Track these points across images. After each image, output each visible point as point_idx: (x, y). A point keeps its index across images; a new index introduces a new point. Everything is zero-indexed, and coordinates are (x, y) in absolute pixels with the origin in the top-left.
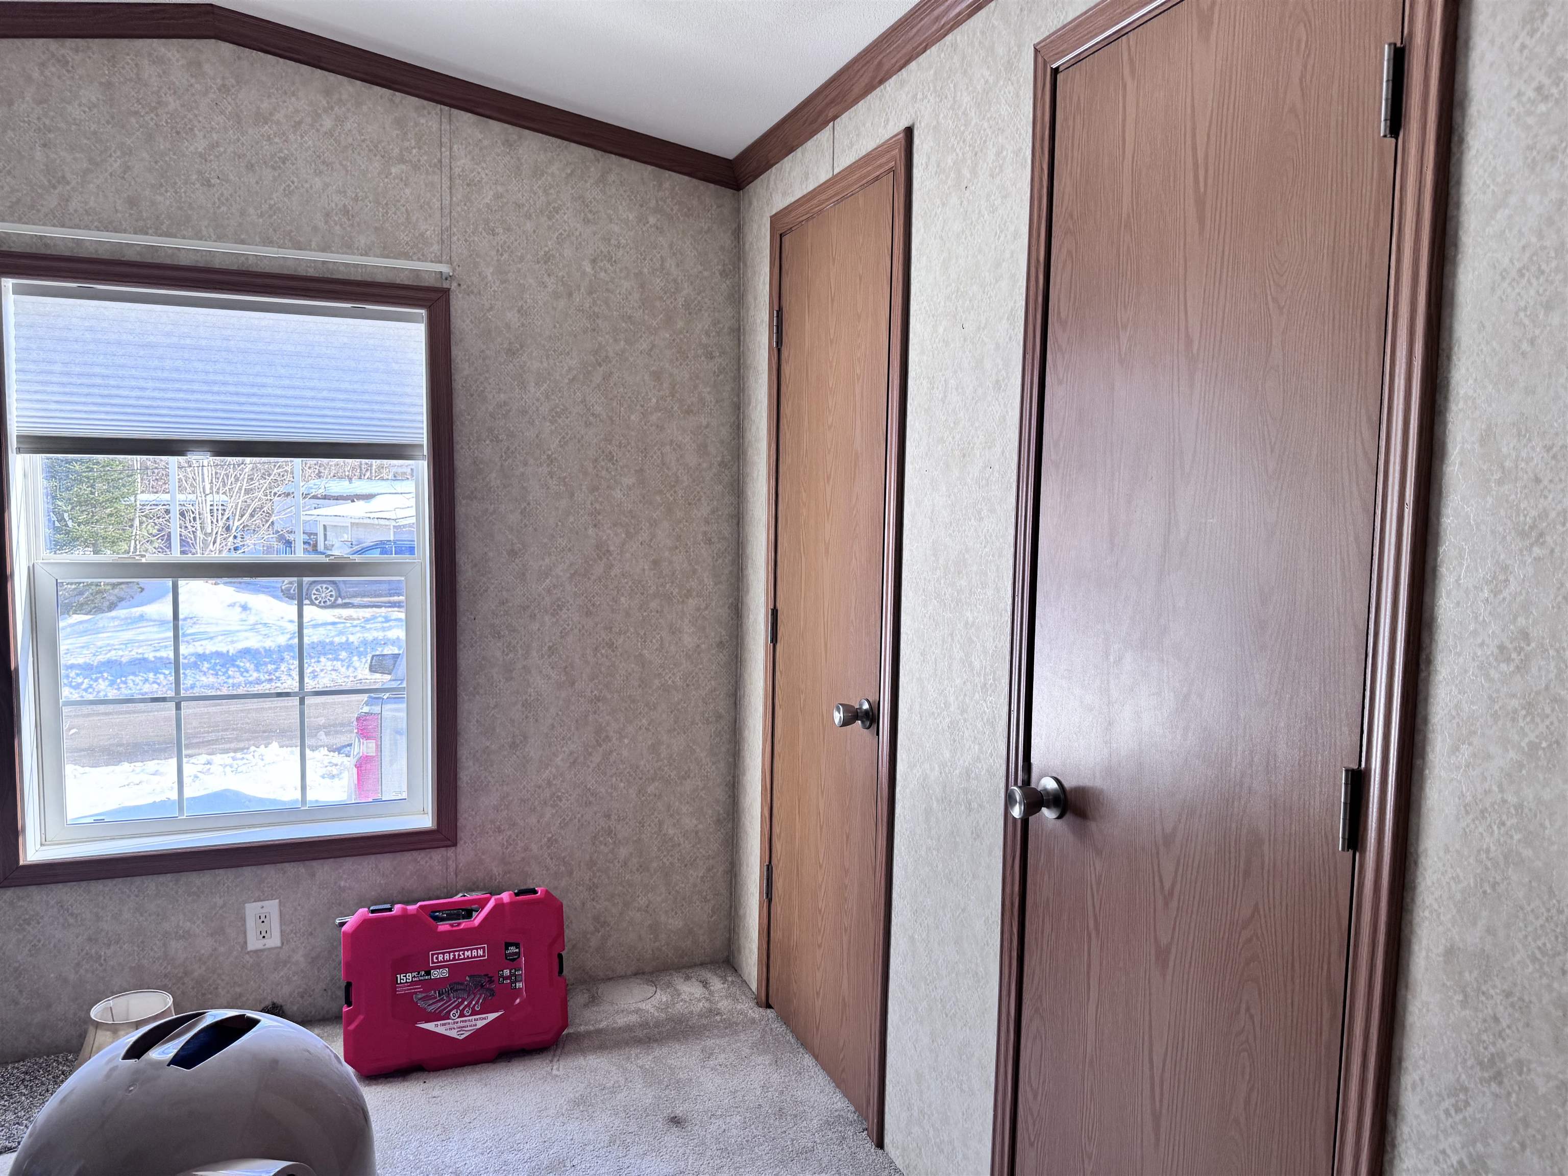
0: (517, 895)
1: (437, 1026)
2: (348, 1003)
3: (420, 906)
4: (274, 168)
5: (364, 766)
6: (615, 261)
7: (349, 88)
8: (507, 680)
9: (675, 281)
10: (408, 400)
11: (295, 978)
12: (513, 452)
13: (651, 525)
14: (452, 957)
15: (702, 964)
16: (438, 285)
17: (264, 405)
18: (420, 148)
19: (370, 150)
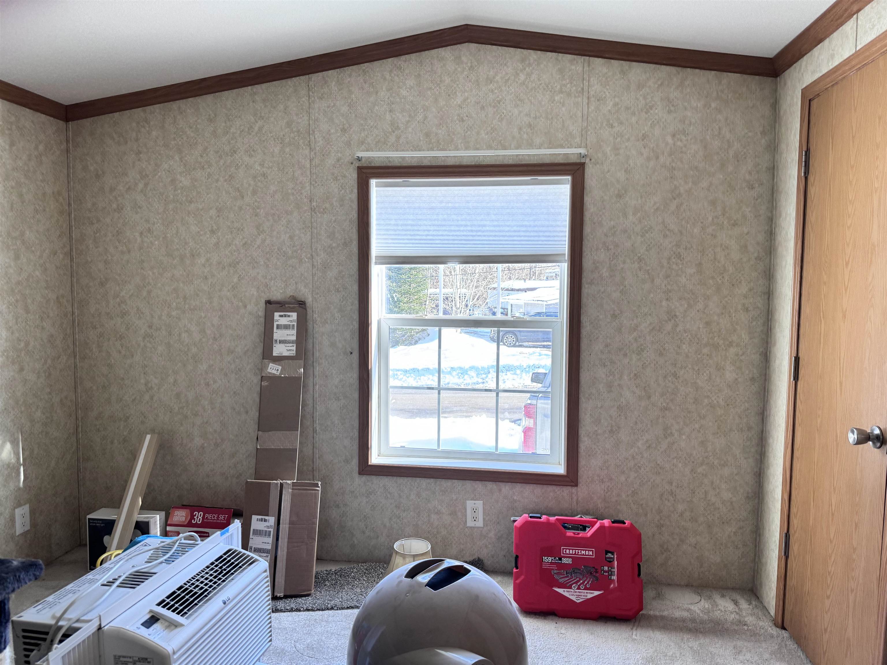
0: (613, 522)
1: (564, 591)
2: (517, 568)
3: (557, 519)
4: (494, 107)
5: (527, 431)
6: (688, 134)
7: (533, 55)
8: (609, 392)
9: (728, 141)
10: (558, 229)
11: (490, 546)
12: (617, 256)
13: (705, 299)
14: (574, 552)
15: (734, 589)
16: (578, 161)
17: (484, 236)
18: (571, 83)
19: (544, 89)
